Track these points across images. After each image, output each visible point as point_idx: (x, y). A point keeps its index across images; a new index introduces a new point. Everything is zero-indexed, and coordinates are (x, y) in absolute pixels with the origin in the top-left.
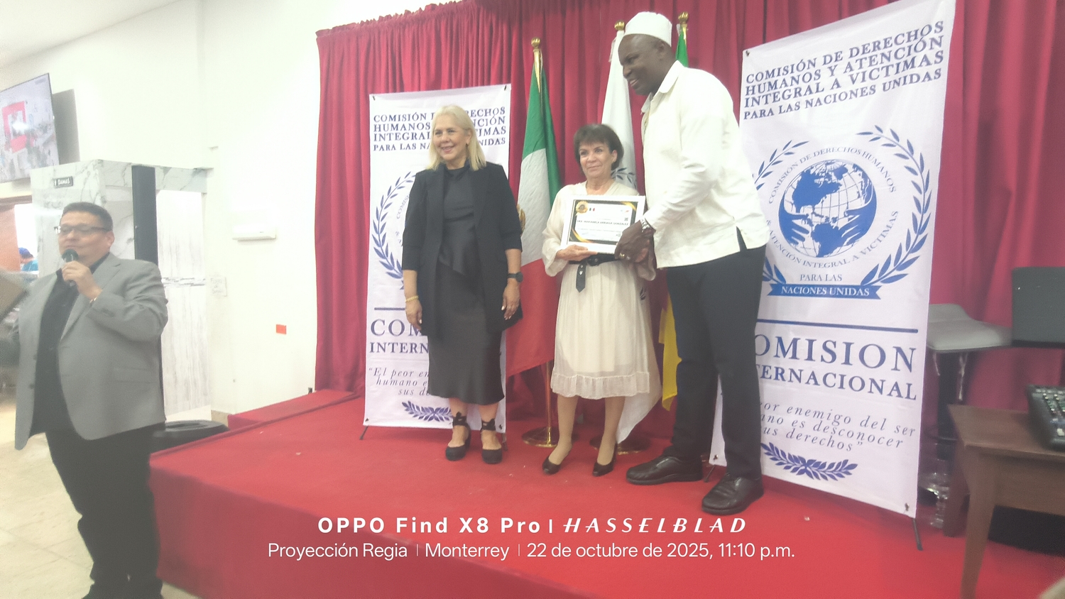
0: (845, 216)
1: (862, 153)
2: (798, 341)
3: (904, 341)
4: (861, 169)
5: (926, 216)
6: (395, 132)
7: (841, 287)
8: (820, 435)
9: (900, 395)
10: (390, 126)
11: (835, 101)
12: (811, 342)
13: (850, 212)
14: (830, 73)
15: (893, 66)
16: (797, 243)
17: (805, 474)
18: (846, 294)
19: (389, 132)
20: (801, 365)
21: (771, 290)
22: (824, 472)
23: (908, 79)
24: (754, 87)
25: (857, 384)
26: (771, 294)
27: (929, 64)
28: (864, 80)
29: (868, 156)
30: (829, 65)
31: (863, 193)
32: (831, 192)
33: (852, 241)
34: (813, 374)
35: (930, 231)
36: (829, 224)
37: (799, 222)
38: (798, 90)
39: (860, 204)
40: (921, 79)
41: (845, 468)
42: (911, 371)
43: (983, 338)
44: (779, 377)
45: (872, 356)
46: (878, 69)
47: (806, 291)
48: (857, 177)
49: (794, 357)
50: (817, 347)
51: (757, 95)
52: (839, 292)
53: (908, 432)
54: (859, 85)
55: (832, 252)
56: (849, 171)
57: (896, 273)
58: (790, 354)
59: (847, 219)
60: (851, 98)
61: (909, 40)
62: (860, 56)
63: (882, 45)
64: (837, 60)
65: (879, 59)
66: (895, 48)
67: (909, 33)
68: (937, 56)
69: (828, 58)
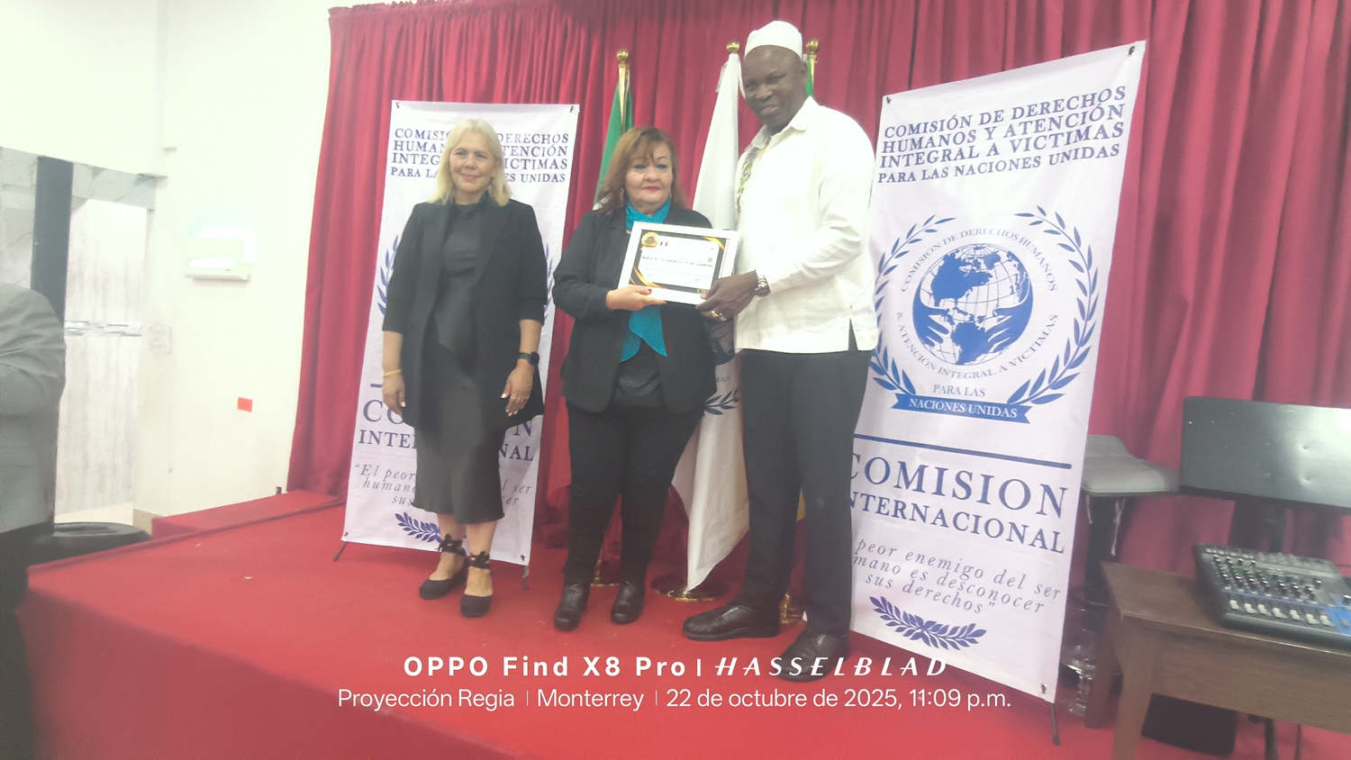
0: (994, 316)
1: (1019, 239)
2: (926, 469)
3: (1054, 477)
4: (1017, 259)
5: (1090, 324)
6: (420, 152)
7: (983, 404)
8: (945, 590)
9: (1044, 546)
10: (416, 144)
11: (991, 171)
12: (941, 471)
13: (999, 311)
14: (987, 136)
15: (1062, 134)
16: (933, 345)
17: (921, 639)
18: (989, 414)
19: (414, 152)
20: (927, 499)
21: (896, 401)
22: (944, 637)
23: (1080, 153)
24: (893, 143)
25: (994, 528)
26: (895, 407)
27: (1106, 137)
28: (1027, 149)
29: (1026, 242)
30: (987, 126)
31: (1018, 288)
32: (979, 284)
33: (1000, 348)
34: (941, 512)
35: (1094, 343)
36: (974, 324)
37: (937, 318)
38: (947, 152)
39: (1012, 302)
40: (1096, 154)
41: (971, 635)
42: (1059, 515)
43: (1145, 481)
44: (899, 513)
45: (1015, 496)
46: (1045, 137)
47: (940, 405)
48: (1011, 268)
49: (919, 489)
50: (949, 478)
51: (896, 154)
52: (980, 410)
53: (1051, 594)
54: (1021, 154)
55: (974, 360)
56: (1002, 261)
57: (1050, 392)
58: (914, 485)
59: (995, 319)
60: (1010, 169)
61: (1084, 106)
62: (1024, 119)
63: (1051, 108)
64: (996, 121)
65: (1046, 124)
66: (1067, 112)
67: (1085, 96)
68: (1116, 128)
69: (986, 117)
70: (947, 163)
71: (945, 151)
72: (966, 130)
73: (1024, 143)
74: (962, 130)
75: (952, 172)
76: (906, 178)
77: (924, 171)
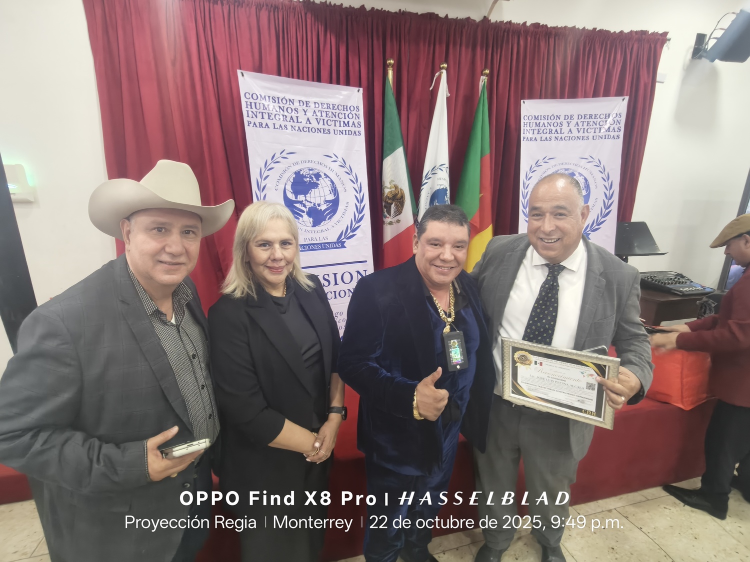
1: (584, 168)
4: (583, 176)
10: (262, 105)
11: (569, 140)
14: (568, 125)
19: (261, 111)
24: (527, 123)
27: (615, 131)
28: (584, 132)
29: (586, 170)
30: (567, 121)
31: (586, 189)
40: (611, 138)
46: (591, 129)
51: (529, 128)
54: (581, 134)
56: (577, 176)
60: (577, 140)
61: (606, 118)
62: (582, 120)
63: (593, 117)
64: (571, 119)
65: (591, 123)
66: (599, 120)
67: (606, 114)
68: (618, 129)
69: (567, 118)
70: (551, 135)
71: (550, 129)
72: (559, 121)
73: (582, 129)
74: (556, 121)
75: (553, 139)
76: (533, 139)
77: (541, 137)
